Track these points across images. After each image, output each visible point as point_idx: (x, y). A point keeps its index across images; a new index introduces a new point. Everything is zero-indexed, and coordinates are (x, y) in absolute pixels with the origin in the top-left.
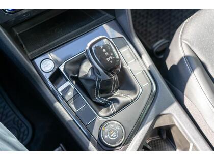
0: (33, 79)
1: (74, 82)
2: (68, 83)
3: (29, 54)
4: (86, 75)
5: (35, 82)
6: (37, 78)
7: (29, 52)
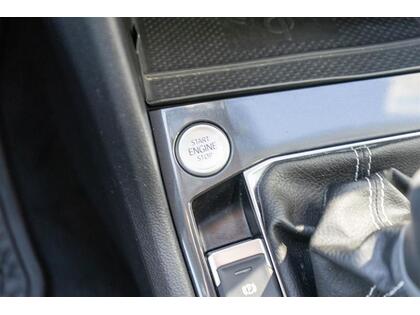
0: (135, 185)
1: (282, 251)
2: (255, 247)
3: (148, 78)
4: (350, 253)
5: (138, 195)
6: (151, 188)
7: (151, 70)
